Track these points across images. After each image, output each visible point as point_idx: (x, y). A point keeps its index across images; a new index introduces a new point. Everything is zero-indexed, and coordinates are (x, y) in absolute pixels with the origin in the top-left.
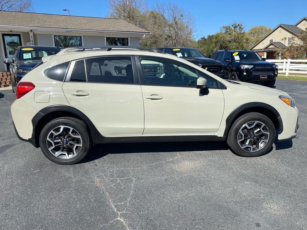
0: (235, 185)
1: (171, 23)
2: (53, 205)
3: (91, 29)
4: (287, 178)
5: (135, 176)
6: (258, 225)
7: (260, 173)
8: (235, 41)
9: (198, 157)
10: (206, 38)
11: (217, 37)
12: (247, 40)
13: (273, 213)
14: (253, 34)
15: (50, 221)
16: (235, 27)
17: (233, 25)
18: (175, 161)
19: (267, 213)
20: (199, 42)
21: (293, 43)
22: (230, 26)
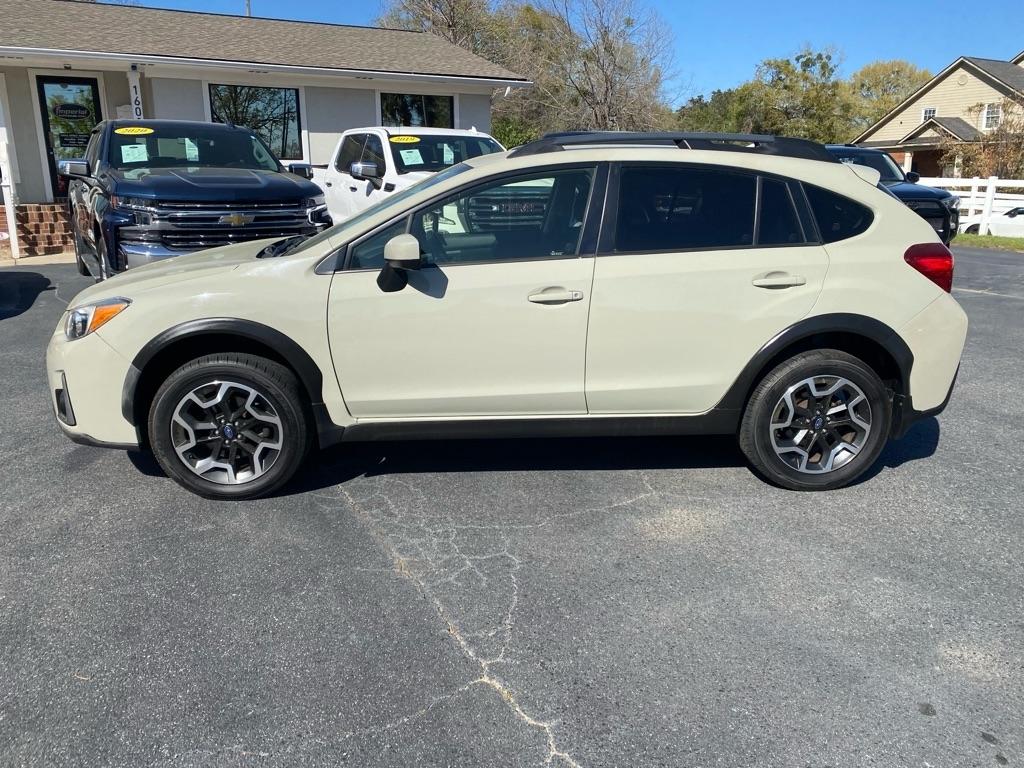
0: (842, 587)
1: (591, 45)
2: (274, 634)
3: (333, 65)
4: (1008, 569)
5: (517, 551)
6: (927, 710)
7: (921, 549)
8: (806, 112)
9: (713, 497)
10: (707, 99)
11: (743, 96)
12: (846, 108)
13: (970, 675)
14: (868, 89)
15: (274, 680)
16: (807, 65)
17: (801, 56)
18: (641, 508)
19: (951, 673)
20: (683, 112)
21: (1007, 122)
22: (788, 61)
